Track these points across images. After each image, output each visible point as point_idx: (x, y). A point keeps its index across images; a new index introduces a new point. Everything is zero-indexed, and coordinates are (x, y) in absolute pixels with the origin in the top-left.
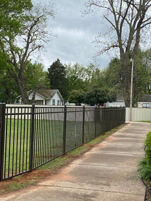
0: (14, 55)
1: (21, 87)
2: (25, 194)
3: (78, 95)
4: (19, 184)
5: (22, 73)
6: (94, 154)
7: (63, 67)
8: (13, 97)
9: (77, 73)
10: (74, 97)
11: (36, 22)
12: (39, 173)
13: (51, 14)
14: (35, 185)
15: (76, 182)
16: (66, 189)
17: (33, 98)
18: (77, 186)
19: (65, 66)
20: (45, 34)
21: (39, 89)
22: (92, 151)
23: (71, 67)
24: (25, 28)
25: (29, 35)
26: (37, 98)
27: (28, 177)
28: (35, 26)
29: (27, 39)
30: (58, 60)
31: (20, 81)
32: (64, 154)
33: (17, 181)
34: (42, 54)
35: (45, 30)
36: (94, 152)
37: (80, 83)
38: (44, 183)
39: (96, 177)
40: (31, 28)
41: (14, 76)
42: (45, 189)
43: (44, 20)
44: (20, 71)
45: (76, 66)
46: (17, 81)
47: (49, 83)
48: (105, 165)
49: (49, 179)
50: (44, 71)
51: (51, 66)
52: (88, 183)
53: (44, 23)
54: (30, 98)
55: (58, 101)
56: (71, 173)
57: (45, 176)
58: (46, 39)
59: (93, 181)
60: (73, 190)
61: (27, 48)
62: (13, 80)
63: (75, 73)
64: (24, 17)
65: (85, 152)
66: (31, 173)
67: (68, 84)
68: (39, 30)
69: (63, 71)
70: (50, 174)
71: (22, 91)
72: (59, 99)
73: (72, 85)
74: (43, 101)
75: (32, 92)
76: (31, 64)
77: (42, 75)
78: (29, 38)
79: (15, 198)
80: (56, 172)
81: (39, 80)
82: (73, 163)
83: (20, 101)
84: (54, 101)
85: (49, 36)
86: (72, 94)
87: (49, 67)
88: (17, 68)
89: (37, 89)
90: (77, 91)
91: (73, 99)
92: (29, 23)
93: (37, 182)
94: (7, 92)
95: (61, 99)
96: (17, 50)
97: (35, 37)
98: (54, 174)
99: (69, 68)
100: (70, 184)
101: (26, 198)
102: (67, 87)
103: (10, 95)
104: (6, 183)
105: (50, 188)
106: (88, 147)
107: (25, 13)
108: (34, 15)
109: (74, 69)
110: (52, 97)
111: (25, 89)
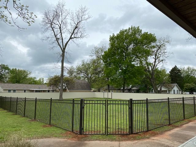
0: (148, 67)
1: (153, 83)
2: (142, 142)
3: (190, 87)
4: (140, 137)
5: (153, 76)
6: (189, 126)
7: (179, 70)
8: (149, 89)
9: (189, 73)
10: (187, 88)
11: (159, 48)
12: (152, 133)
13: (168, 42)
14: (148, 138)
15: (171, 140)
16: (164, 142)
17: (161, 89)
18: (171, 142)
19: (180, 69)
20: (166, 53)
21: (164, 84)
22: (189, 124)
23: (185, 69)
24: (153, 52)
25: (156, 55)
26: (163, 89)
27: (146, 134)
28: (159, 50)
29: (155, 57)
30: (176, 66)
31: (152, 80)
32: (170, 124)
33: (140, 135)
34: (164, 64)
35: (165, 51)
36: (190, 125)
37: (192, 79)
38: (153, 138)
39: (184, 139)
40: (157, 51)
41: (148, 78)
42: (153, 141)
43: (164, 46)
44: (152, 74)
45: (188, 69)
46: (150, 80)
47: (171, 80)
48: (194, 133)
49: (156, 137)
50: (167, 73)
51: (171, 70)
52: (178, 141)
53: (164, 47)
54: (159, 89)
55: (177, 91)
56: (170, 135)
57: (155, 135)
58: (166, 56)
59: (181, 141)
60: (167, 144)
61: (155, 62)
62: (148, 80)
63: (188, 73)
64: (152, 47)
65: (184, 124)
66: (148, 132)
67: (184, 80)
68: (162, 52)
69: (179, 72)
70: (158, 134)
71: (154, 85)
72: (178, 89)
73: (187, 80)
74: (167, 91)
75: (160, 86)
76: (159, 70)
77: (166, 76)
78: (156, 57)
79: (136, 143)
80: (162, 133)
81: (164, 79)
82: (174, 130)
83: (153, 91)
84: (174, 91)
85: (168, 54)
86: (186, 86)
87: (170, 71)
88: (150, 73)
89: (163, 84)
90: (189, 84)
91: (187, 90)
92: (155, 49)
93: (150, 137)
94: (146, 86)
95: (179, 89)
96: (150, 64)
97: (159, 56)
98: (160, 134)
99: (183, 70)
100: (167, 140)
101: (142, 144)
102: (183, 82)
103: (147, 88)
104: (134, 135)
105: (155, 141)
106: (187, 121)
107: (153, 44)
108: (158, 44)
109: (188, 70)
110: (173, 88)
111: (155, 84)
